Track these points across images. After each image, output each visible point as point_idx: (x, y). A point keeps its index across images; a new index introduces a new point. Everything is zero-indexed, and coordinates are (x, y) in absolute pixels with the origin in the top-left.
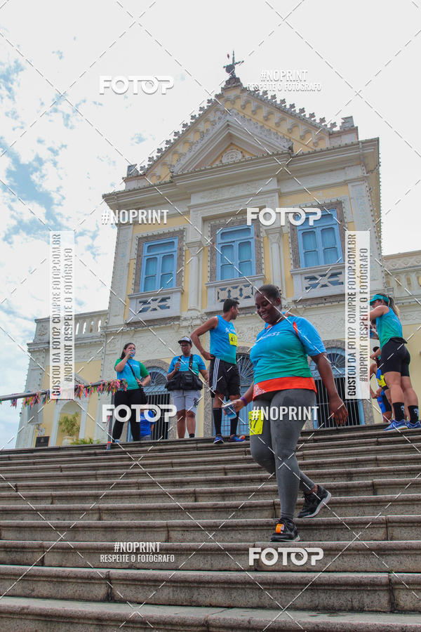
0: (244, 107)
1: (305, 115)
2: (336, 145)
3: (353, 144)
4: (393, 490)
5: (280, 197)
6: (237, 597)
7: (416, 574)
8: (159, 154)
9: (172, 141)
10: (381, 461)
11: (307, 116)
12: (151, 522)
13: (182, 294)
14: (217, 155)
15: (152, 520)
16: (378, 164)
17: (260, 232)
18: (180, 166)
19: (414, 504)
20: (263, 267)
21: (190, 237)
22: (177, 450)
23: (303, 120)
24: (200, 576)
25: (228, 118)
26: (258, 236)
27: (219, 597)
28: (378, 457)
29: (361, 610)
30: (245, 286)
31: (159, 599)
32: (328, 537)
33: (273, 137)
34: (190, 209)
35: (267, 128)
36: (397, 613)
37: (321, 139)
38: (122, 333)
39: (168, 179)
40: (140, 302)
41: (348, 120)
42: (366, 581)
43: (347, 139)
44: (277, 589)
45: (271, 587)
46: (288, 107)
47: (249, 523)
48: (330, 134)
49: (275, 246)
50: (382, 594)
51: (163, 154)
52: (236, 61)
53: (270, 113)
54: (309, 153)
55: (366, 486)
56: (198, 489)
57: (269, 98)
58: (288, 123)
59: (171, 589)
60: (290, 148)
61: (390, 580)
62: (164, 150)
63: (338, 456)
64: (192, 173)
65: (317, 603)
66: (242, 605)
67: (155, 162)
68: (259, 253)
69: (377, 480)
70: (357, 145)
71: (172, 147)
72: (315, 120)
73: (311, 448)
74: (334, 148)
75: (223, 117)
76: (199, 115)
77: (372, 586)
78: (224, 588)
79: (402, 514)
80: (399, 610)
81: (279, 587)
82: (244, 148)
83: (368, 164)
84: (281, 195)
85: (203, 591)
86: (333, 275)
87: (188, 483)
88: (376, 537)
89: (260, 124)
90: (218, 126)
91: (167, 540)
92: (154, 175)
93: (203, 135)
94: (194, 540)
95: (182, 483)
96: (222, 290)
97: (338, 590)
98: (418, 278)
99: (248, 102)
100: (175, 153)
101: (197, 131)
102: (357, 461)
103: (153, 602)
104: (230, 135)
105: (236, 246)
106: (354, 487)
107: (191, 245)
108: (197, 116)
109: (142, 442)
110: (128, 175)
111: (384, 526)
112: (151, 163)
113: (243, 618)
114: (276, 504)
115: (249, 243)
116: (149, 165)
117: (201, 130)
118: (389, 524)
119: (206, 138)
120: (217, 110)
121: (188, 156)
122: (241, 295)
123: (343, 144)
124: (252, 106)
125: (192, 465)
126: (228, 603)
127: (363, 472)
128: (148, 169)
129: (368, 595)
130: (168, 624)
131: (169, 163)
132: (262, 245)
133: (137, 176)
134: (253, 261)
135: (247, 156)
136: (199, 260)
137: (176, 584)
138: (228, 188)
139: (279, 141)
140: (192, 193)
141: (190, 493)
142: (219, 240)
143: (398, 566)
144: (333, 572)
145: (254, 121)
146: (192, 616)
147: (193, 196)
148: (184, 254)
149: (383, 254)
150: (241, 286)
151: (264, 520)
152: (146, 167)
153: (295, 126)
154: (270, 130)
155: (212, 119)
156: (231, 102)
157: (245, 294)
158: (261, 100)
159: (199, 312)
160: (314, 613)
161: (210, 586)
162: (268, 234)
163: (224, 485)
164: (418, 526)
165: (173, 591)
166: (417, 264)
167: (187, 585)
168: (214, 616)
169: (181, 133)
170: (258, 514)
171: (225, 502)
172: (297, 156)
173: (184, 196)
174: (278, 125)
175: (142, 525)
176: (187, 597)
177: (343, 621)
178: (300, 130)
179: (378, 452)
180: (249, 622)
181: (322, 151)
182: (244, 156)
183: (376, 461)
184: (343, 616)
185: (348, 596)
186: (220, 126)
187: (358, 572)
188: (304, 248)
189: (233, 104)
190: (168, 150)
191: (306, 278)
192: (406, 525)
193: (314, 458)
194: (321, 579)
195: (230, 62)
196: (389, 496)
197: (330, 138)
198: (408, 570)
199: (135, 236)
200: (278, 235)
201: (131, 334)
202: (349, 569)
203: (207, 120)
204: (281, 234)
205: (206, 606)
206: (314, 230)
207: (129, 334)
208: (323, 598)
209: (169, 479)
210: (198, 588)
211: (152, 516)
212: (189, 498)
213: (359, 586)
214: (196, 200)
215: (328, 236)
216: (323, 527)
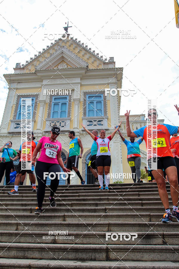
0: (70, 46)
1: (95, 54)
2: (106, 68)
3: (112, 69)
4: (113, 211)
5: (81, 86)
6: (45, 255)
7: (117, 245)
8: (31, 60)
9: (38, 55)
10: (110, 199)
11: (96, 54)
12: (10, 222)
13: (35, 122)
14: (56, 65)
15: (11, 220)
16: (122, 78)
17: (71, 100)
18: (40, 67)
19: (120, 217)
20: (71, 114)
21: (41, 98)
22: (25, 190)
23: (94, 56)
24: (29, 246)
25: (63, 49)
26: (70, 101)
27: (37, 254)
28: (109, 197)
29: (95, 260)
30: (62, 122)
31: (10, 256)
32: (85, 230)
33: (80, 60)
34: (42, 86)
35: (79, 56)
36: (109, 261)
37: (100, 64)
38: (6, 137)
39: (34, 72)
40: (16, 124)
41: (112, 58)
42: (98, 248)
43: (110, 66)
44: (61, 251)
45: (59, 250)
46: (88, 49)
47: (53, 223)
48: (104, 63)
49: (77, 106)
50: (103, 253)
51: (33, 61)
52: (69, 26)
53: (81, 50)
54: (95, 70)
55: (103, 209)
56: (32, 208)
57: (81, 44)
58: (87, 56)
59: (16, 251)
60: (87, 66)
61: (107, 247)
62: (33, 59)
63: (93, 196)
64: (44, 70)
65: (77, 257)
66: (46, 258)
67: (29, 63)
68: (69, 108)
69: (107, 207)
70: (114, 69)
71: (37, 58)
72: (99, 56)
73: (82, 192)
74: (105, 69)
75: (61, 48)
76: (51, 46)
77: (100, 250)
78: (39, 251)
79: (115, 221)
80: (109, 260)
81: (63, 250)
82: (68, 63)
83: (118, 78)
84: (81, 85)
85: (30, 252)
86: (99, 121)
87: (29, 205)
88: (104, 230)
89: (76, 54)
90: (58, 52)
91: (16, 230)
92: (28, 69)
93: (51, 55)
94: (28, 230)
95: (26, 205)
96: (52, 122)
97: (86, 252)
98: (132, 126)
99: (72, 44)
100: (38, 61)
101: (49, 53)
102: (100, 199)
103: (7, 257)
104: (63, 57)
105: (60, 104)
106: (98, 209)
107: (40, 101)
108: (50, 46)
109: (10, 186)
110: (16, 67)
111: (108, 226)
112: (27, 63)
113: (46, 264)
114: (65, 216)
115: (66, 104)
116: (26, 64)
117: (51, 53)
118: (110, 225)
119: (52, 57)
120: (59, 45)
121: (44, 63)
122: (60, 125)
123: (109, 68)
124: (74, 46)
125: (31, 197)
126: (41, 257)
127: (102, 204)
128: (25, 66)
129: (98, 254)
130: (12, 267)
131: (35, 65)
132: (71, 105)
133: (20, 68)
134: (67, 111)
135: (69, 67)
136: (44, 108)
137: (18, 249)
138: (59, 79)
139: (83, 62)
140: (44, 79)
141: (29, 209)
142: (53, 101)
143: (111, 242)
144: (85, 244)
145: (73, 52)
146: (24, 263)
147: (44, 80)
148: (37, 105)
149: (120, 115)
150: (61, 121)
151: (59, 222)
152: (25, 65)
153: (90, 57)
154: (80, 57)
155: (56, 49)
156: (65, 42)
157: (62, 125)
158: (77, 44)
159: (41, 131)
160: (76, 261)
161: (33, 250)
162: (74, 101)
163: (44, 206)
164: (120, 226)
165: (17, 252)
166: (133, 120)
167: (23, 249)
168: (33, 263)
169: (42, 52)
170: (57, 219)
171: (44, 214)
172: (90, 70)
173: (40, 80)
174: (83, 56)
175: (6, 223)
176: (23, 255)
177: (86, 265)
178: (92, 59)
179: (109, 195)
180: (48, 265)
181: (100, 69)
182: (68, 67)
183: (108, 199)
184: (87, 262)
185: (90, 254)
186: (59, 52)
187: (95, 244)
188: (89, 109)
189: (66, 44)
190: (35, 59)
191: (88, 121)
192: (116, 225)
193: (83, 197)
194: (80, 247)
195: (66, 26)
196: (111, 214)
197: (104, 65)
198: (115, 244)
199: (16, 94)
200: (78, 102)
201: (10, 137)
202: (92, 243)
203: (54, 49)
204: (80, 102)
205: (31, 259)
206: (94, 102)
207: (9, 137)
208: (80, 255)
209: (20, 203)
210: (28, 251)
211: (11, 219)
212: (28, 212)
213: (95, 250)
214: (45, 82)
215: (99, 105)
216: (83, 226)
